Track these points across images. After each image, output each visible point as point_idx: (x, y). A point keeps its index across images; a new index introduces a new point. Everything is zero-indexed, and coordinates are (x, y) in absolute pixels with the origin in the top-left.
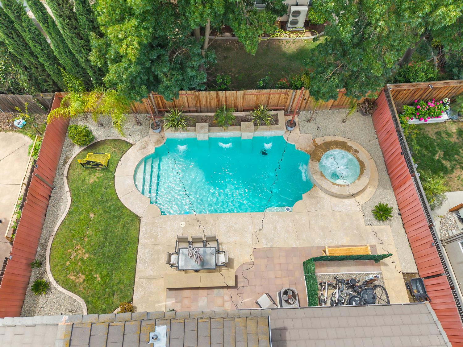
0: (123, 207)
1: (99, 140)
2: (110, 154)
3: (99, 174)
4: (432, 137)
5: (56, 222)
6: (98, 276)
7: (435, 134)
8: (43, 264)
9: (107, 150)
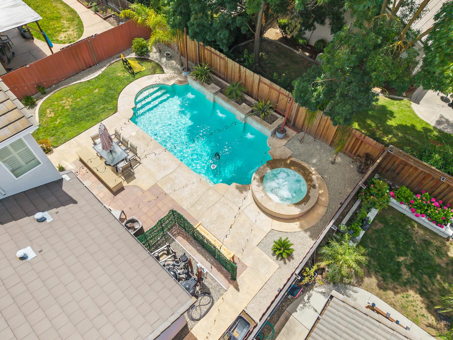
0: (117, 99)
1: (150, 58)
2: (145, 69)
3: (127, 74)
4: (414, 239)
5: (77, 80)
6: (59, 121)
7: (423, 240)
8: (46, 94)
9: (147, 66)
